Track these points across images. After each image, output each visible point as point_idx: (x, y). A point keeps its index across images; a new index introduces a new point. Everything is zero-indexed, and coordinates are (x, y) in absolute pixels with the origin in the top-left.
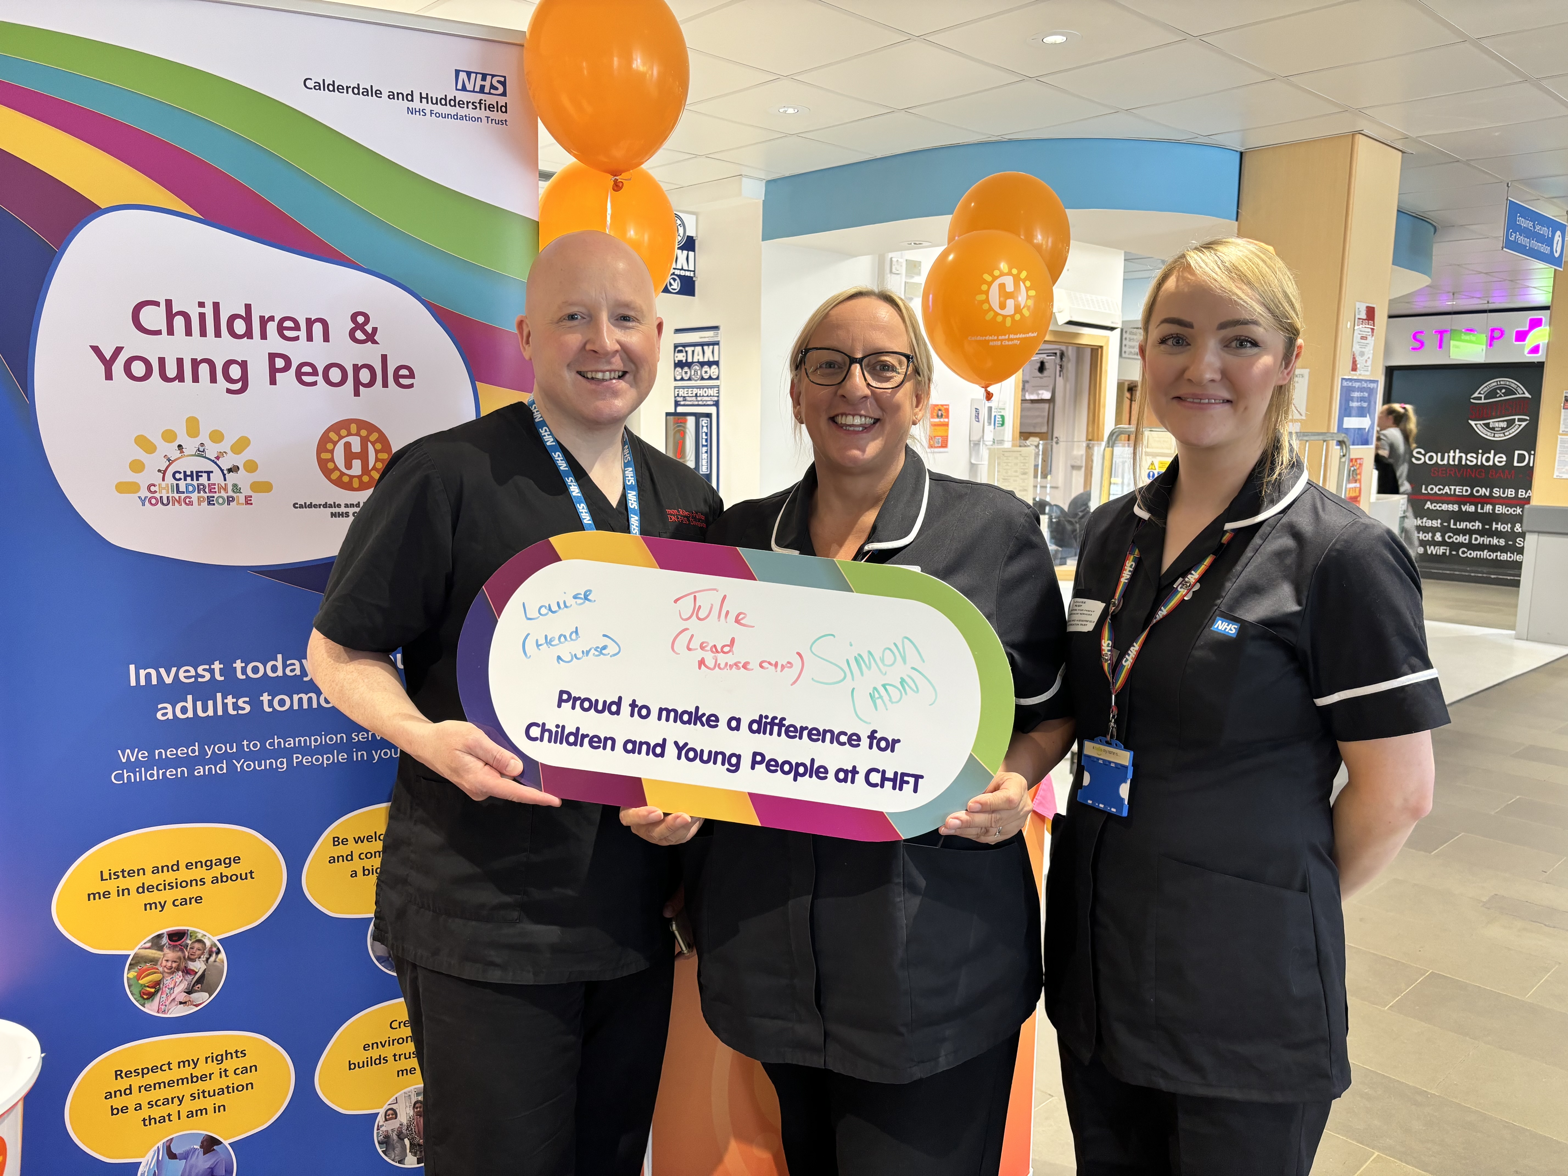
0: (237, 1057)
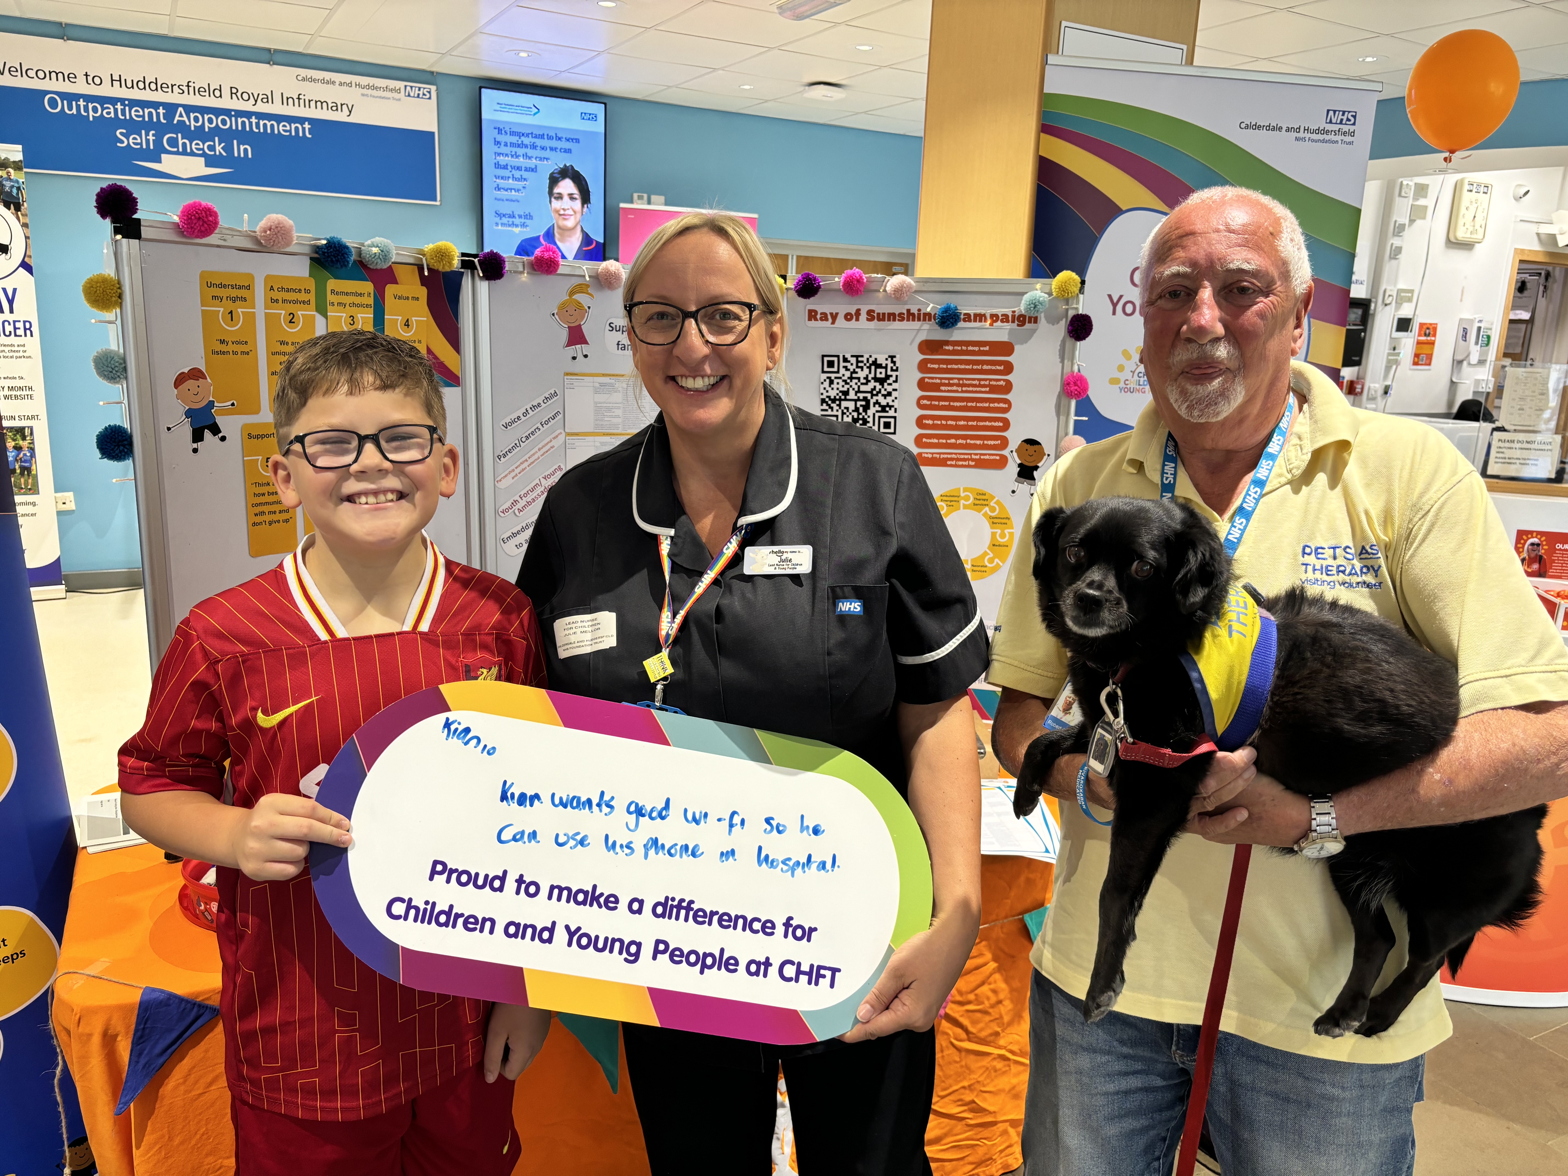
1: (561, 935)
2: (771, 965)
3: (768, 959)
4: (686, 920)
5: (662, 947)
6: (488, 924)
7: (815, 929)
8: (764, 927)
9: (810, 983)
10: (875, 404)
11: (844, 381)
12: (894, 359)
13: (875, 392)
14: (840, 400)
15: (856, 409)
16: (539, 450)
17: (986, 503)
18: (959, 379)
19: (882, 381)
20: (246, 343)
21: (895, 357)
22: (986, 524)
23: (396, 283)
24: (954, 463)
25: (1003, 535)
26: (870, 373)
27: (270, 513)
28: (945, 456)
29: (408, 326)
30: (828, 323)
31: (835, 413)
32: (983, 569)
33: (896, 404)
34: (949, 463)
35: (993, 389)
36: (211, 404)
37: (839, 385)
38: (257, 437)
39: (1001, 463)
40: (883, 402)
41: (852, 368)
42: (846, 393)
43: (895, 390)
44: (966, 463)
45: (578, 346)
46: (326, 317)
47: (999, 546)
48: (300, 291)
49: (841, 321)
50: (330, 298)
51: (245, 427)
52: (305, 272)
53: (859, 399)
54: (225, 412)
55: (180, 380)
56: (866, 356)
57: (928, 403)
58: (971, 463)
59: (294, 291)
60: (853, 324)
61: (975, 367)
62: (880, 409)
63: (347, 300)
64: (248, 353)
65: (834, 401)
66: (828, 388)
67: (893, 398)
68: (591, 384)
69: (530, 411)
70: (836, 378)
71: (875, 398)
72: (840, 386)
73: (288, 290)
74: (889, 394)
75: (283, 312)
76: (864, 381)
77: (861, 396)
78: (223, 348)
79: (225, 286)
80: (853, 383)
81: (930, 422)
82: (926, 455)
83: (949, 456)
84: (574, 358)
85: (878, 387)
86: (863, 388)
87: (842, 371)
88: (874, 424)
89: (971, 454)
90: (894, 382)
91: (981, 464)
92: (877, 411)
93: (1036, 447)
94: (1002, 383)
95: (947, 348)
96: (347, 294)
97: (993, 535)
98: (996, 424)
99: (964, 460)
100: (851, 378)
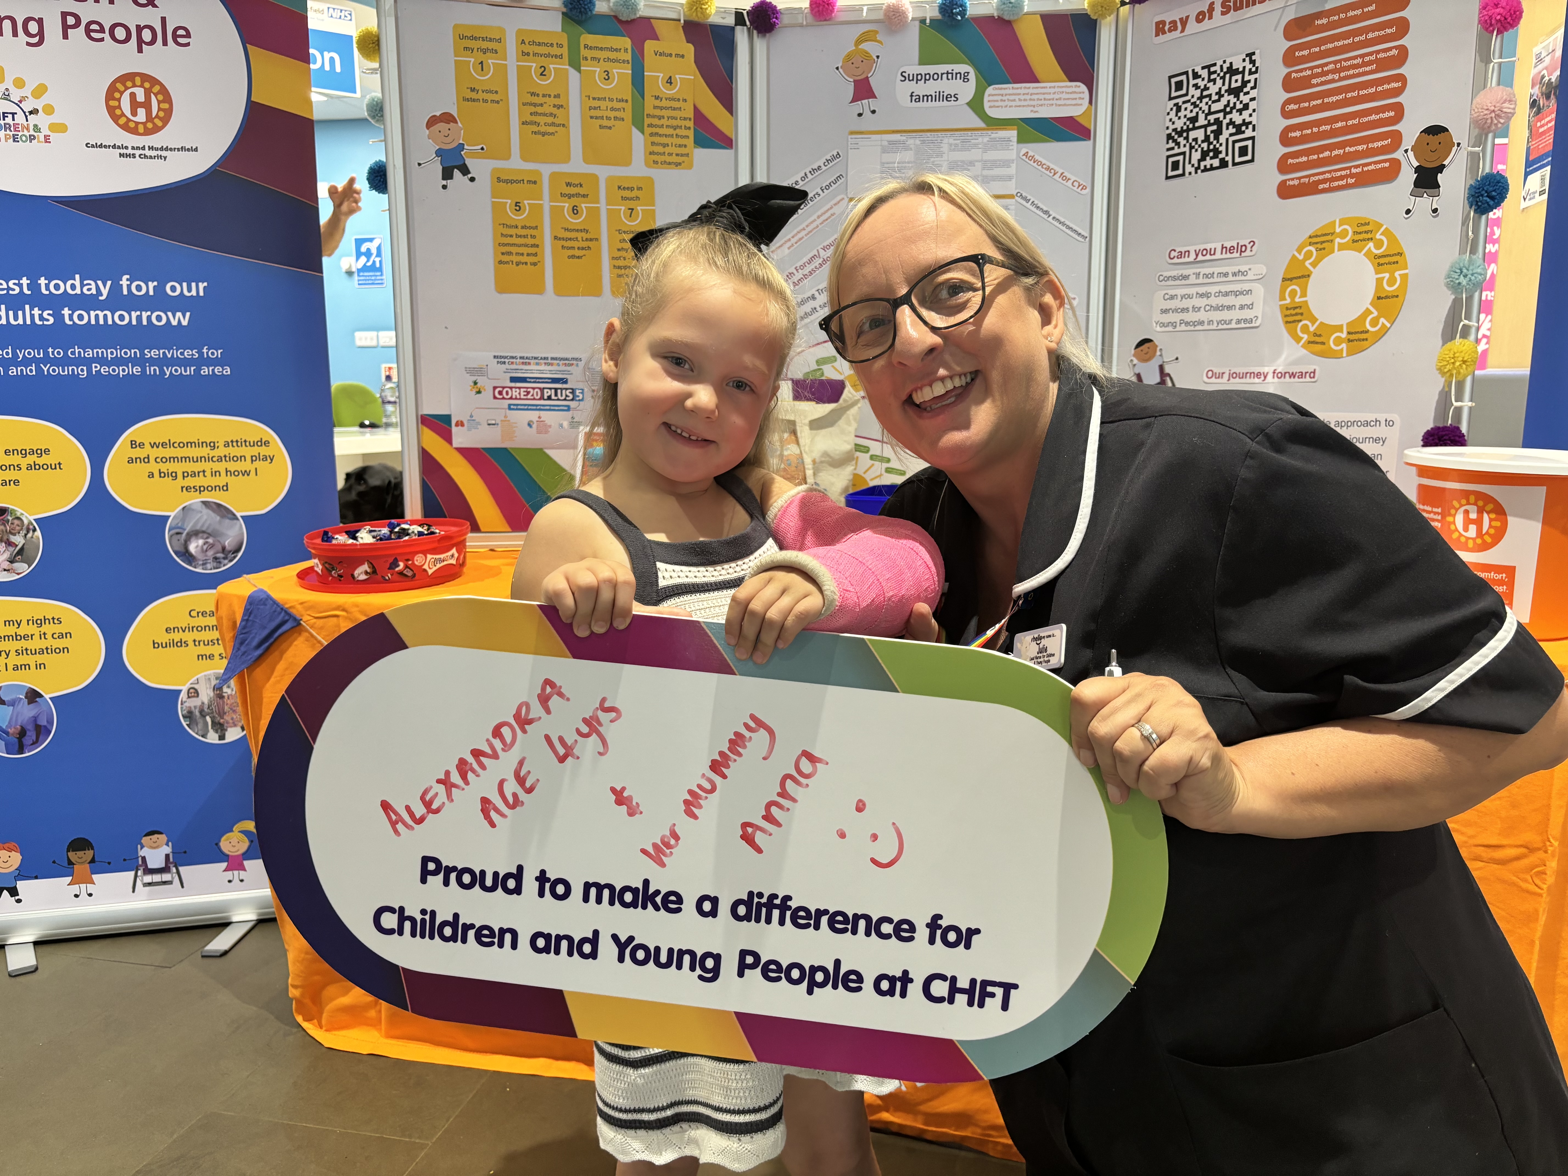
0: (54, 623)
1: (608, 950)
2: (911, 981)
3: (905, 973)
4: (782, 922)
5: (749, 960)
6: (508, 937)
7: (977, 931)
8: (897, 932)
9: (970, 1003)
10: (1228, 125)
11: (1192, 104)
12: (1254, 58)
13: (1228, 109)
14: (1188, 130)
15: (1207, 139)
16: (819, 217)
17: (1369, 236)
18: (1335, 62)
19: (1235, 92)
20: (496, 92)
21: (1254, 53)
22: (1368, 267)
23: (657, 39)
24: (1326, 186)
25: (1392, 282)
26: (1224, 84)
27: (517, 254)
28: (1317, 178)
29: (671, 83)
30: (1177, 34)
31: (1182, 150)
32: (1364, 336)
33: (1254, 119)
34: (1321, 187)
35: (1382, 65)
36: (461, 147)
37: (1188, 111)
38: (507, 181)
39: (1391, 172)
40: (1238, 119)
41: (1201, 84)
42: (1194, 120)
43: (1253, 99)
44: (1343, 182)
45: (865, 102)
46: (579, 71)
47: (1387, 297)
48: (552, 45)
49: (1192, 26)
50: (584, 52)
51: (495, 170)
52: (559, 28)
53: (1209, 124)
54: (474, 155)
55: (432, 122)
56: (1220, 63)
57: (1296, 107)
58: (1351, 181)
59: (546, 45)
60: (1207, 24)
61: (1357, 39)
62: (1234, 131)
63: (602, 55)
64: (498, 102)
65: (1180, 134)
66: (1175, 119)
67: (1250, 111)
68: (879, 143)
69: (809, 175)
70: (1184, 102)
71: (1228, 117)
72: (1188, 113)
73: (539, 44)
74: (1246, 107)
75: (534, 65)
76: (1217, 97)
77: (1212, 118)
78: (474, 95)
79: (476, 38)
80: (1203, 105)
81: (1298, 134)
82: (1291, 183)
83: (1321, 177)
84: (860, 115)
85: (1232, 99)
86: (1215, 107)
87: (1192, 91)
88: (1227, 155)
89: (1350, 168)
90: (1252, 88)
91: (1365, 180)
92: (1231, 135)
93: (1442, 135)
94: (1394, 52)
95: (1320, 22)
96: (601, 49)
97: (1379, 281)
98: (1387, 115)
99: (1341, 178)
100: (1201, 98)
